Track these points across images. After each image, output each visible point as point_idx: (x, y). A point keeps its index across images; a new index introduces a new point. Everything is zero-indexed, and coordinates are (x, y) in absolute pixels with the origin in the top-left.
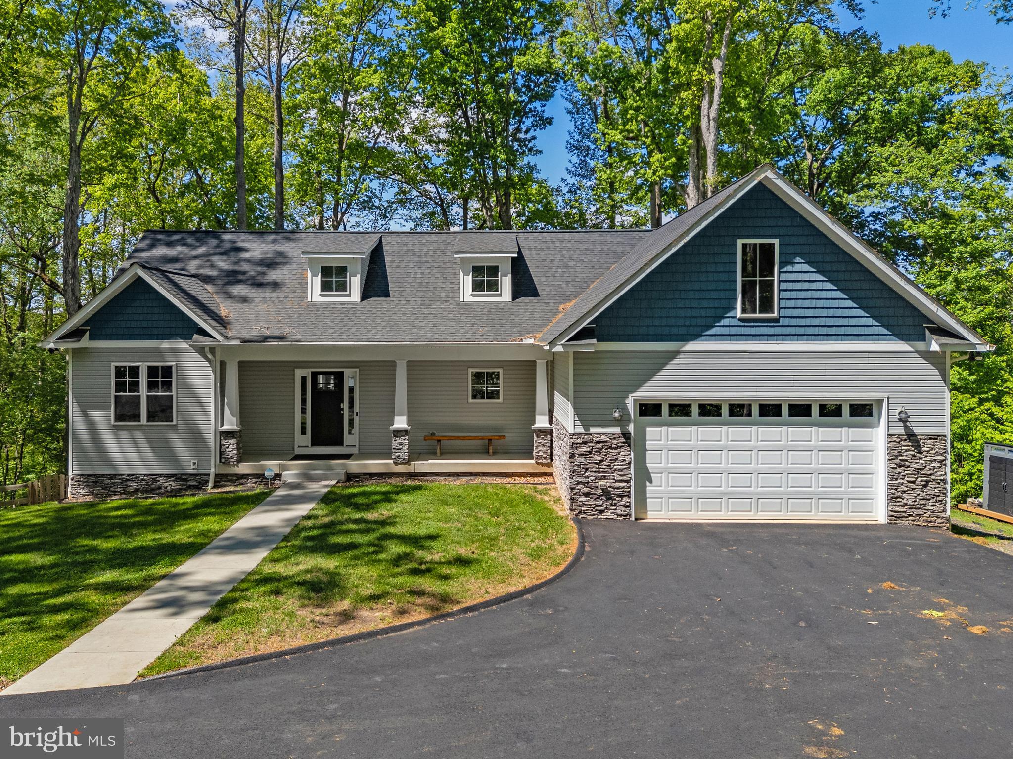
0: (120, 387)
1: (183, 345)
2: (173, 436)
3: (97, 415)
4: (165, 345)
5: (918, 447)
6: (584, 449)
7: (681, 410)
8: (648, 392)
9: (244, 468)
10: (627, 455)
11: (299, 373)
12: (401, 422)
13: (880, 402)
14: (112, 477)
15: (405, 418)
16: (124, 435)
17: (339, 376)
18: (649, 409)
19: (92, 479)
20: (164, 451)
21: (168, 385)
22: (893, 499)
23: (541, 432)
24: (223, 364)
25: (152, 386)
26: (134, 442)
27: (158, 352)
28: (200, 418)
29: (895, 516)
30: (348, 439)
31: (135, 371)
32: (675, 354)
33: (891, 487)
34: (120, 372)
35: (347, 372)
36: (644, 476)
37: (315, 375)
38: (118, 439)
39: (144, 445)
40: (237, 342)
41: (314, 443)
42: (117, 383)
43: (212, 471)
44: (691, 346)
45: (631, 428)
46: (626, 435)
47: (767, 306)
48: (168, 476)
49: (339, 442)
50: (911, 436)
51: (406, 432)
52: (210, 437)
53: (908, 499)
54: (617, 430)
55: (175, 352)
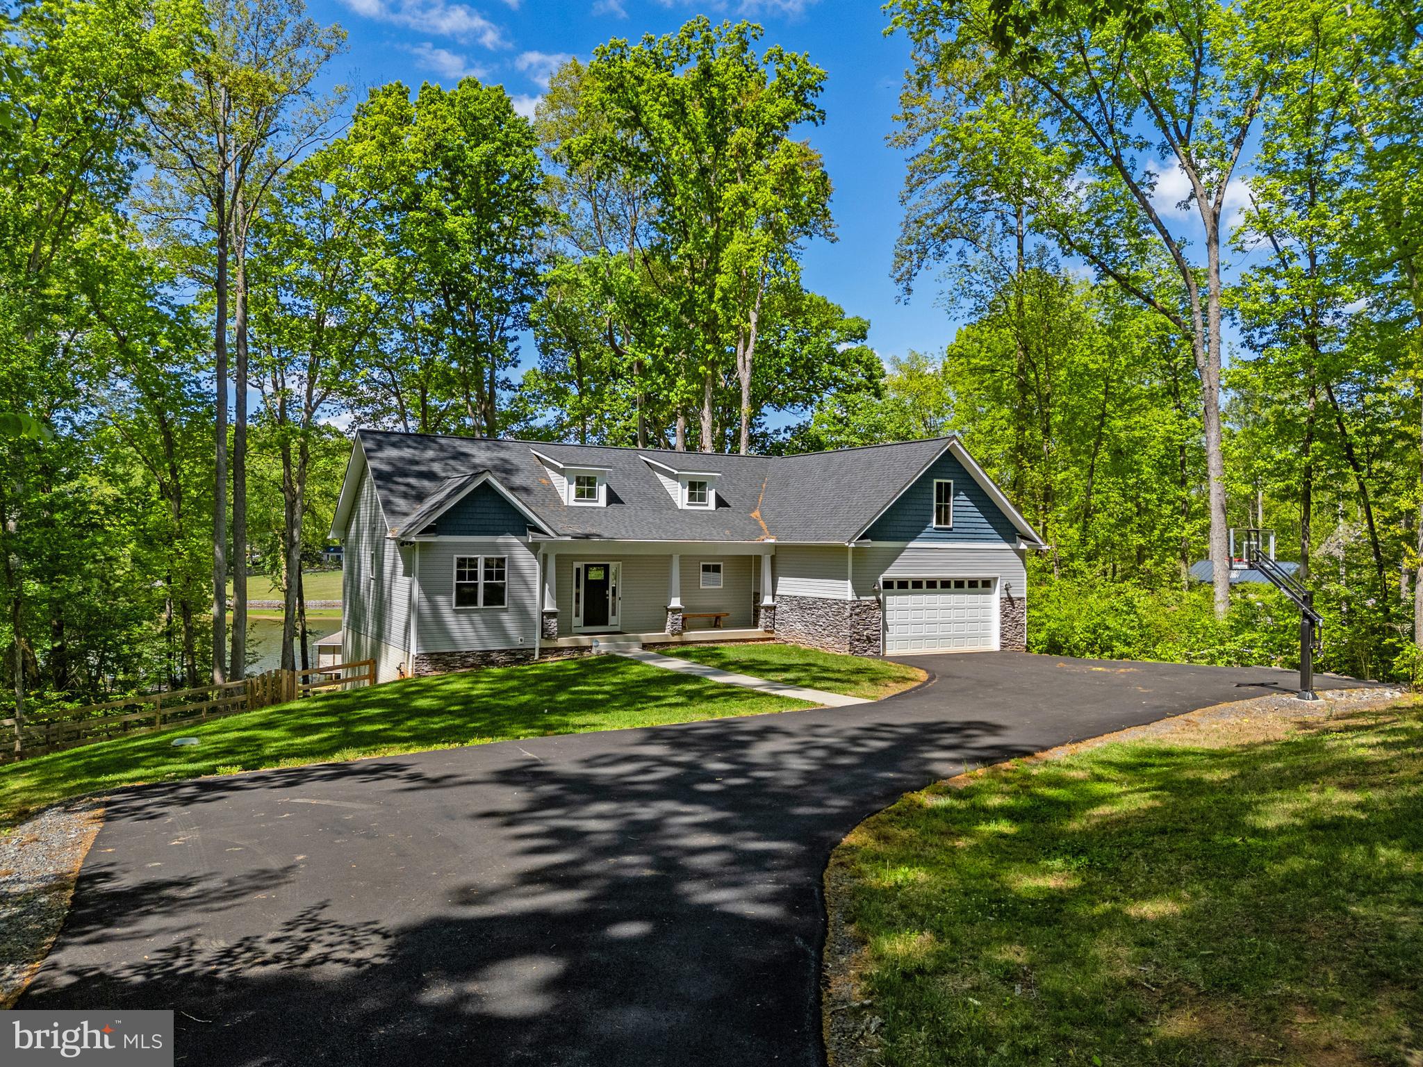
0: (461, 575)
1: (514, 540)
2: (505, 617)
3: (441, 600)
4: (500, 540)
5: (1013, 604)
6: (858, 610)
7: (903, 585)
8: (890, 574)
9: (563, 642)
10: (879, 613)
11: (577, 565)
12: (676, 603)
13: (995, 579)
14: (452, 654)
15: (678, 599)
16: (463, 617)
17: (606, 568)
18: (888, 585)
19: (435, 657)
20: (497, 628)
21: (501, 575)
22: (1002, 636)
23: (768, 608)
24: (545, 556)
25: (488, 575)
26: (472, 623)
27: (496, 547)
28: (528, 602)
29: (1003, 646)
30: (612, 620)
31: (473, 563)
32: (903, 550)
33: (1002, 629)
34: (461, 563)
35: (613, 566)
36: (886, 627)
37: (587, 567)
38: (459, 623)
39: (481, 626)
40: (569, 538)
41: (587, 623)
42: (458, 572)
43: (537, 646)
44: (912, 544)
45: (881, 597)
46: (878, 601)
47: (946, 522)
48: (500, 651)
49: (605, 622)
50: (1010, 599)
51: (680, 610)
52: (536, 616)
53: (1009, 635)
54: (874, 598)
55: (508, 545)
